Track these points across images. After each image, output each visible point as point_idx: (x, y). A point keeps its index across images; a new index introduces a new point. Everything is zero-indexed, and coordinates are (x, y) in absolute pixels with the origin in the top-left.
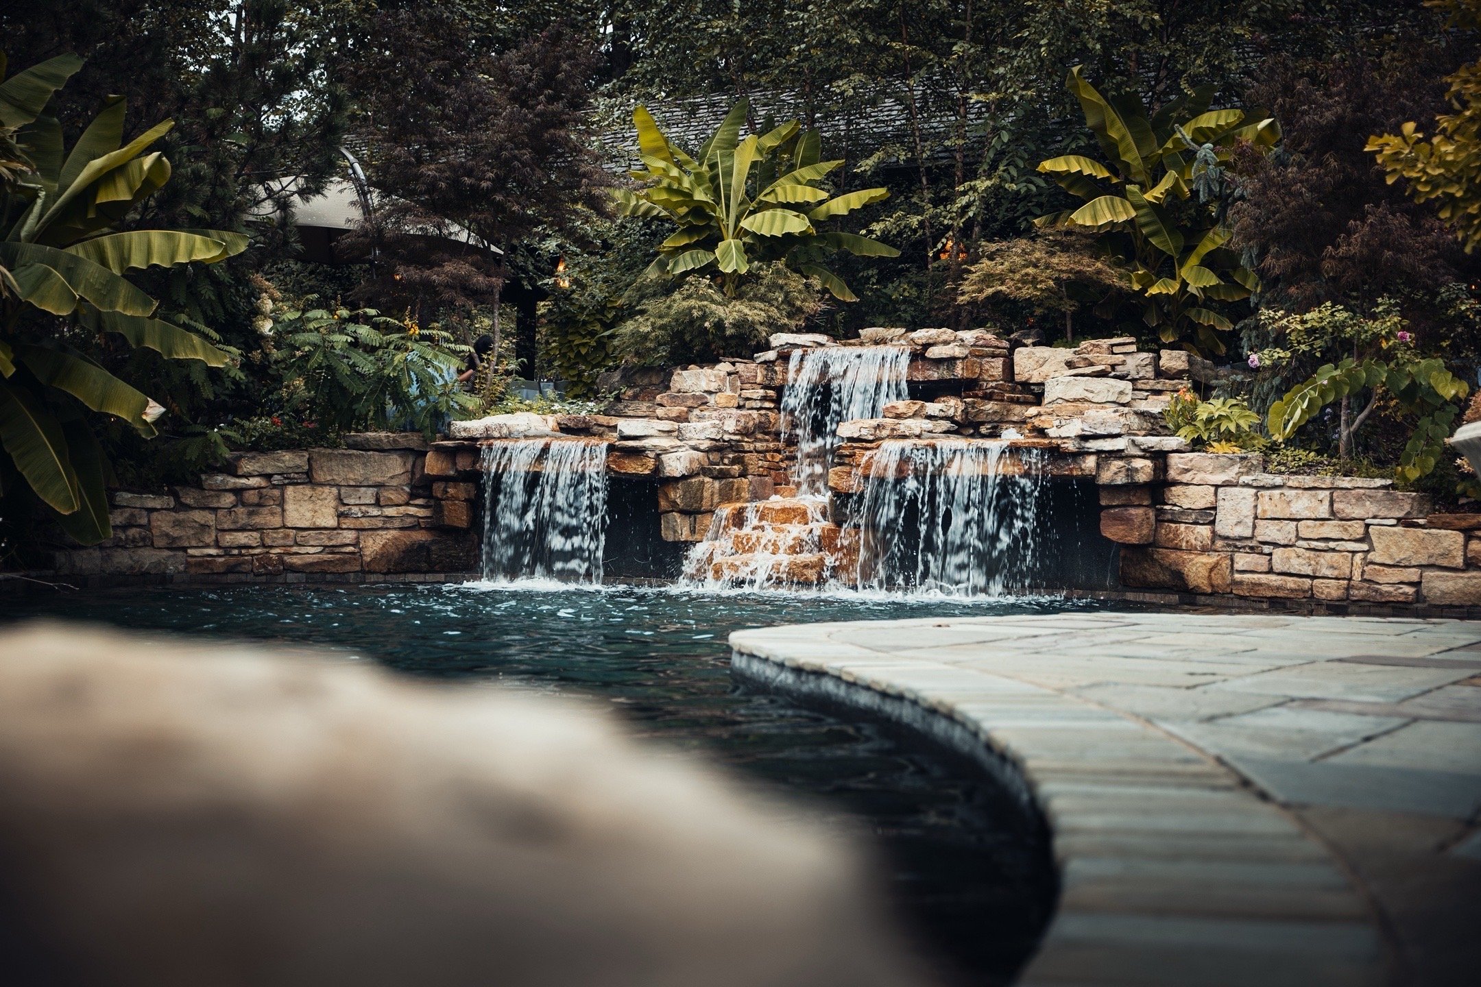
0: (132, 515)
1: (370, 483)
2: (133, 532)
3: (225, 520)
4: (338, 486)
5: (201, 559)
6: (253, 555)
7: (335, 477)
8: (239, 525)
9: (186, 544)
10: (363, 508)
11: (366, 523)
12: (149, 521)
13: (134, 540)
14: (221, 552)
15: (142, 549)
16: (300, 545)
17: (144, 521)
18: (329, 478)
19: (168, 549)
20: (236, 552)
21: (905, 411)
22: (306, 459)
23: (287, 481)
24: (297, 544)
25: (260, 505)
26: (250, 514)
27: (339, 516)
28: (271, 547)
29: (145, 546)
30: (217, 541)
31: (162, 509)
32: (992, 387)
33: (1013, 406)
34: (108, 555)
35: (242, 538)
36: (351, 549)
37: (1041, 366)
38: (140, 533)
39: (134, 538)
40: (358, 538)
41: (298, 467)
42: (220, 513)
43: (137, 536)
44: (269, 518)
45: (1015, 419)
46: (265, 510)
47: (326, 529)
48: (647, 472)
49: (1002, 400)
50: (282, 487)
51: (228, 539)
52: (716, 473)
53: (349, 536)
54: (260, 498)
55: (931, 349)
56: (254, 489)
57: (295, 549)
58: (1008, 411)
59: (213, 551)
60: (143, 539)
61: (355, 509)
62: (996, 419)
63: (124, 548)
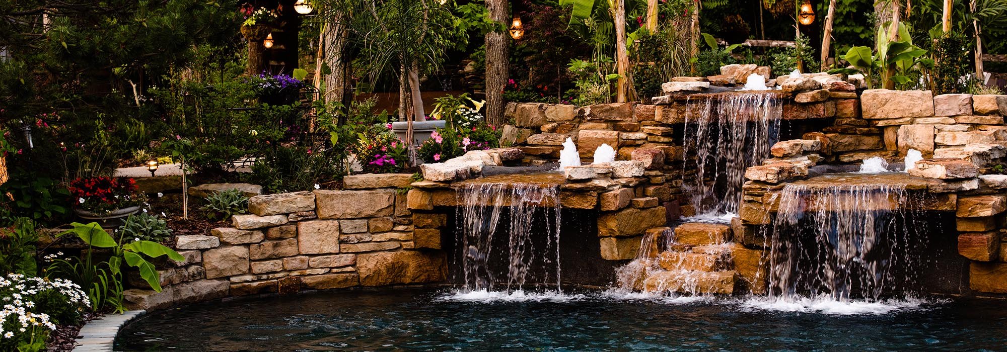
0: (192, 256)
1: (363, 216)
2: (193, 269)
3: (257, 252)
4: (338, 219)
5: (240, 285)
6: (277, 278)
7: (336, 213)
8: (266, 255)
9: (229, 274)
10: (359, 236)
11: (361, 247)
12: (202, 258)
13: (193, 276)
14: (255, 278)
15: (200, 282)
16: (312, 268)
17: (198, 259)
18: (332, 214)
19: (217, 279)
20: (265, 277)
21: (790, 151)
22: (313, 200)
23: (299, 219)
24: (309, 267)
25: (281, 239)
26: (275, 246)
27: (340, 243)
28: (290, 271)
29: (201, 279)
30: (250, 269)
31: (211, 248)
32: (846, 124)
33: (862, 138)
34: (178, 290)
35: (268, 265)
36: (350, 269)
37: (884, 105)
38: (197, 269)
39: (194, 274)
40: (355, 260)
41: (309, 206)
42: (252, 247)
43: (196, 272)
44: (289, 248)
45: (865, 147)
46: (285, 242)
47: (330, 254)
48: (591, 208)
49: (855, 134)
50: (295, 223)
51: (258, 268)
52: (642, 205)
53: (347, 259)
54: (282, 233)
55: (799, 95)
56: (277, 226)
57: (308, 272)
58: (859, 142)
59: (249, 278)
60: (199, 274)
61: (352, 237)
62: (851, 149)
63: (187, 282)
